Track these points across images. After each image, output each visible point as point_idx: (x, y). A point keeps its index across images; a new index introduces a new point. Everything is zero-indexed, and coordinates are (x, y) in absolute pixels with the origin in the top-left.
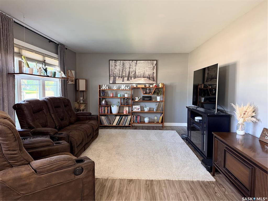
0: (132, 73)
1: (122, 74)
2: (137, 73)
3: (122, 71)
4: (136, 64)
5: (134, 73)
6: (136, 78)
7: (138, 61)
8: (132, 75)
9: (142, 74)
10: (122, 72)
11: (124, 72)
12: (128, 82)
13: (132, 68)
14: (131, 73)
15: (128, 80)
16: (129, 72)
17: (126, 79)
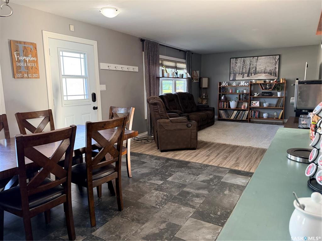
0: (253, 70)
1: (242, 70)
2: (258, 69)
3: (243, 67)
4: (257, 60)
5: (255, 69)
6: (256, 74)
7: (259, 58)
8: (252, 71)
9: (263, 70)
10: (243, 69)
11: (245, 69)
12: (247, 78)
13: (253, 65)
14: (251, 69)
15: (248, 76)
16: (250, 69)
17: (246, 75)
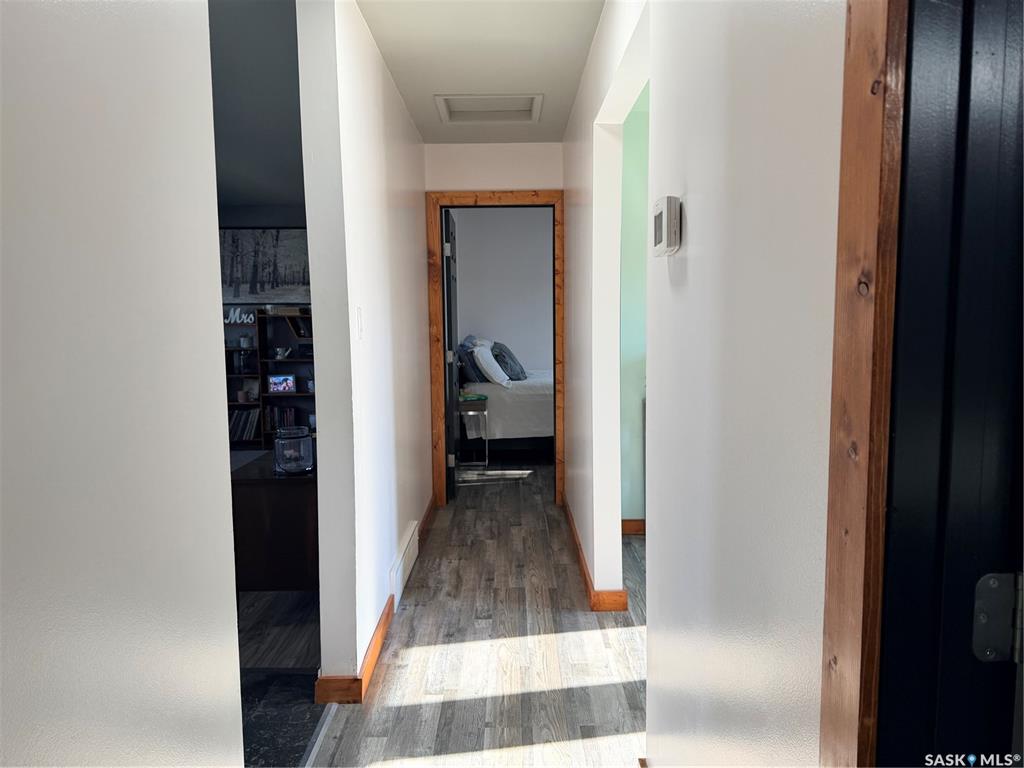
0: (266, 271)
1: (232, 271)
3: (233, 262)
4: (277, 240)
5: (272, 268)
6: (277, 286)
8: (265, 274)
9: (299, 272)
10: (232, 267)
11: (240, 266)
12: (251, 299)
13: (265, 254)
14: (260, 270)
15: (253, 291)
16: (255, 266)
17: (246, 287)
